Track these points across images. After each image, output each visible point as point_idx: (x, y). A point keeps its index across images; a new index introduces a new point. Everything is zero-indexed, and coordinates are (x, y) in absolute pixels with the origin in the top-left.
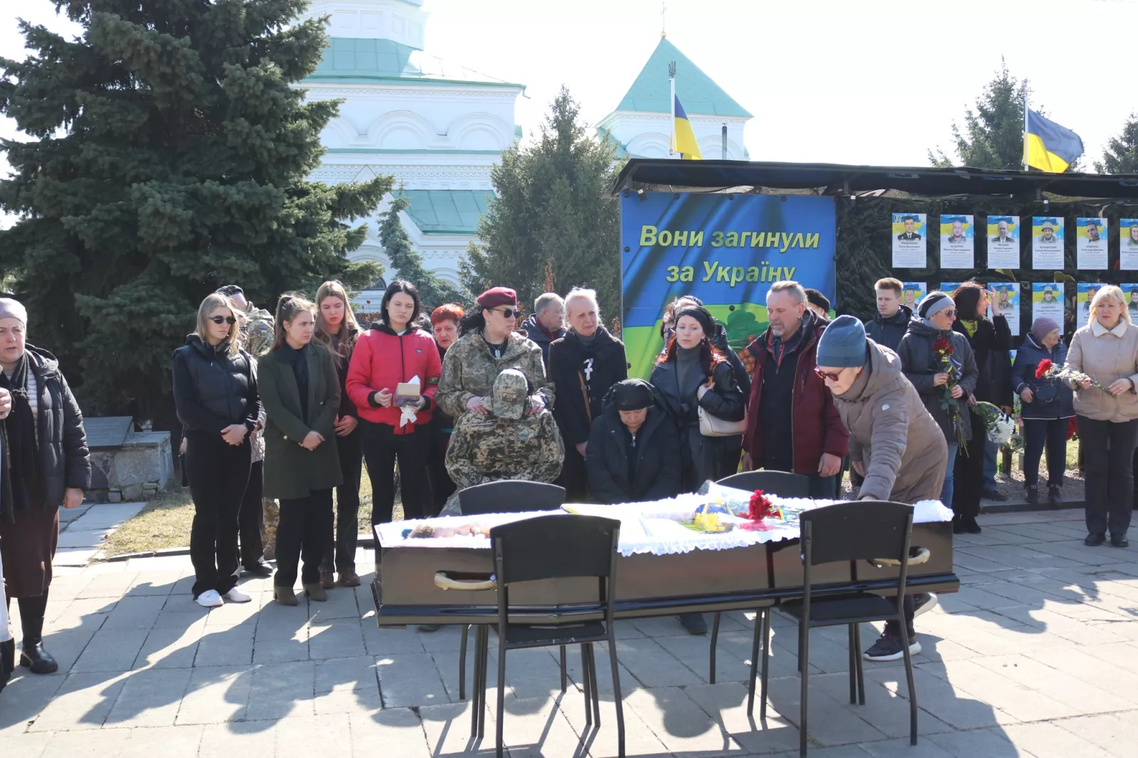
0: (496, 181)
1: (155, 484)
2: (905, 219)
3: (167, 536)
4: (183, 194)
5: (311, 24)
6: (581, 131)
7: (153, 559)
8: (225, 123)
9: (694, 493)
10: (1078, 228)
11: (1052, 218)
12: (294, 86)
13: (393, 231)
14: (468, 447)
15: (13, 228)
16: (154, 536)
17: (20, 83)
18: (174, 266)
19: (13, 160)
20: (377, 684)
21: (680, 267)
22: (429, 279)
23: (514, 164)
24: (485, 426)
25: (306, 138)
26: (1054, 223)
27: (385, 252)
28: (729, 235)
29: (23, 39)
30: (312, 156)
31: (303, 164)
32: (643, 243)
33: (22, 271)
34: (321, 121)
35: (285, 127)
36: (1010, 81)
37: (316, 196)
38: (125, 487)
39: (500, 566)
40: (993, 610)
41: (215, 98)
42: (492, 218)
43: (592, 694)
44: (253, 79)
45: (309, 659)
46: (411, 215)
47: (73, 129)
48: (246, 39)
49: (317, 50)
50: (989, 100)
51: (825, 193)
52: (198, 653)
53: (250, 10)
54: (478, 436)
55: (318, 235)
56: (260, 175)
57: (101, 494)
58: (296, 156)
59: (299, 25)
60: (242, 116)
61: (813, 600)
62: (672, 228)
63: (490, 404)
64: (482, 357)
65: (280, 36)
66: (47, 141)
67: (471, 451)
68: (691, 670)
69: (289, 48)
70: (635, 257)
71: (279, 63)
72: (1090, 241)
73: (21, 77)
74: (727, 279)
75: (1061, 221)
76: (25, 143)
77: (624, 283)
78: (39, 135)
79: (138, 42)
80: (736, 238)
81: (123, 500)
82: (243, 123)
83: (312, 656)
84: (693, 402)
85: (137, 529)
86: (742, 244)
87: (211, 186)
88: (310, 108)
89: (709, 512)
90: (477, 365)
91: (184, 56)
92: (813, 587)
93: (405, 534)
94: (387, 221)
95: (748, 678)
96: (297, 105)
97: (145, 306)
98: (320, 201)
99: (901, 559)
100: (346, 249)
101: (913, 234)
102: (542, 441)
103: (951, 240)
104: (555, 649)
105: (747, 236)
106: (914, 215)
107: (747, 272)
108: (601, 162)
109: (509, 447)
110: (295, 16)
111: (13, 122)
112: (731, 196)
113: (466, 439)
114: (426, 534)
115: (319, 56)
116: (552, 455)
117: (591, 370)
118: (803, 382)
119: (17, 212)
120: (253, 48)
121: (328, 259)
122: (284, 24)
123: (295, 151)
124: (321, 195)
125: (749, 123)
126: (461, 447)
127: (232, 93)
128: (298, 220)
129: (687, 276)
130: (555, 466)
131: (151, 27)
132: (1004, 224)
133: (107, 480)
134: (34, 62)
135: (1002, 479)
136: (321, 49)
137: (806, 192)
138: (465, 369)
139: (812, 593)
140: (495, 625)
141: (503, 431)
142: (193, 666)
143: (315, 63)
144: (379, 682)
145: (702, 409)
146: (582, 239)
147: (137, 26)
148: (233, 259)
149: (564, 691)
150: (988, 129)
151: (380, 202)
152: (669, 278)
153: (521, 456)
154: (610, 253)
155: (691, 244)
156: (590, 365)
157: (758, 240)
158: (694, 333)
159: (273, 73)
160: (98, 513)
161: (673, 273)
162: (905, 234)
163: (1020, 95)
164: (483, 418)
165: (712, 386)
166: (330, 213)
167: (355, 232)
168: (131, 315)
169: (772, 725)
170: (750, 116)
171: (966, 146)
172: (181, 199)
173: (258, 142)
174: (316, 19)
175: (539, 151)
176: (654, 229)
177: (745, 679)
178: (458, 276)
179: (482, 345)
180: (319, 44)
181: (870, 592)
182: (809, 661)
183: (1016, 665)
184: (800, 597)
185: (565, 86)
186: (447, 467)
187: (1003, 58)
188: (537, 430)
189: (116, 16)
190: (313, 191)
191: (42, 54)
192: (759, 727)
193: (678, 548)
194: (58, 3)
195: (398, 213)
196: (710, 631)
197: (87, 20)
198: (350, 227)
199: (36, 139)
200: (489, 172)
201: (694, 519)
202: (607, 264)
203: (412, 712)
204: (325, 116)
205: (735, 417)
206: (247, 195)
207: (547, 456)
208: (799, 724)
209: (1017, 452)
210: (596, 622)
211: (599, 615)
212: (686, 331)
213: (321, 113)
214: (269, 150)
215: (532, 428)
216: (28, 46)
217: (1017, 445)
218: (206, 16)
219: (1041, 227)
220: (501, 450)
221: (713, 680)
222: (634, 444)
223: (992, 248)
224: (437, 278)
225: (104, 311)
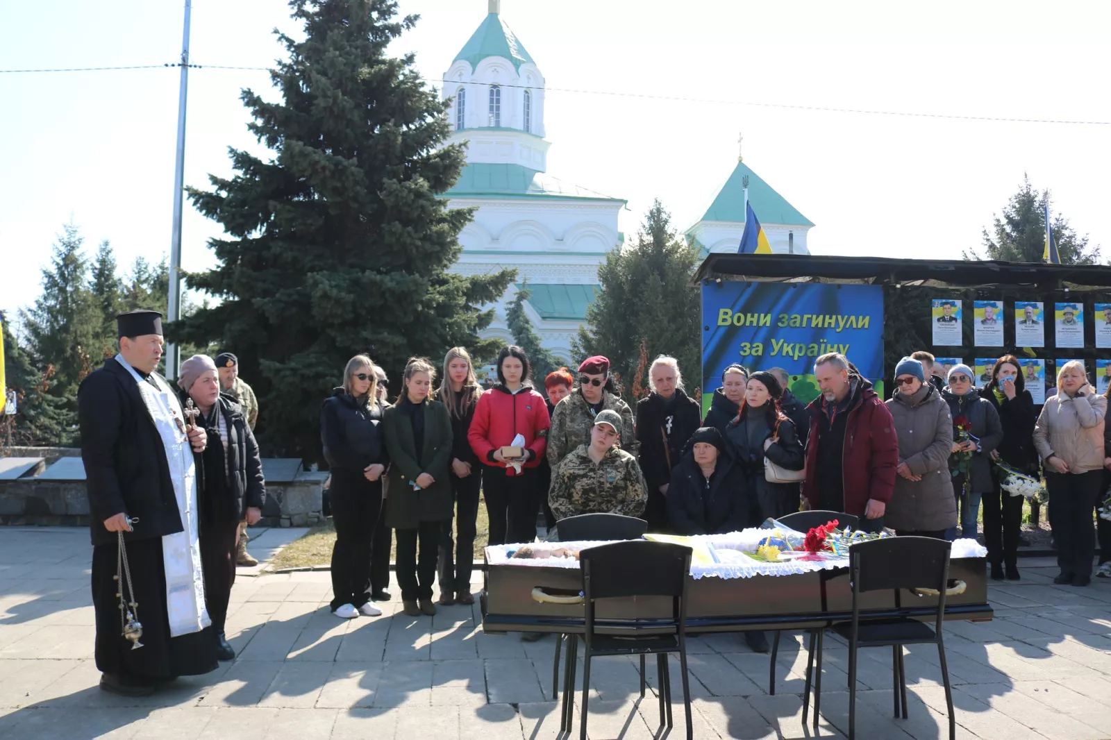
0: (601, 277)
1: (318, 514)
2: (943, 304)
3: (323, 555)
4: (347, 281)
5: (453, 148)
6: (671, 236)
7: (311, 572)
8: (383, 225)
9: (757, 528)
10: (1096, 313)
11: (1072, 304)
12: (438, 197)
13: (518, 317)
14: (566, 489)
15: (218, 308)
16: (313, 555)
17: (228, 196)
18: (339, 339)
19: (220, 254)
20: (484, 683)
21: (751, 343)
22: (546, 355)
23: (616, 264)
24: (579, 469)
25: (447, 238)
26: (1074, 308)
27: (511, 334)
28: (793, 317)
29: (231, 162)
30: (451, 253)
31: (443, 258)
32: (720, 323)
33: (222, 341)
34: (459, 225)
35: (430, 230)
36: (1032, 193)
37: (453, 285)
38: (294, 515)
39: (587, 583)
40: (1024, 640)
41: (375, 206)
42: (598, 306)
43: (665, 699)
44: (406, 191)
45: (430, 660)
46: (533, 303)
47: (266, 231)
48: (402, 160)
49: (457, 168)
50: (1014, 210)
51: (874, 283)
52: (340, 650)
53: (405, 137)
54: (573, 478)
55: (455, 316)
56: (409, 268)
57: (274, 519)
58: (438, 252)
59: (444, 149)
60: (397, 220)
61: (861, 623)
62: (745, 311)
63: (584, 451)
64: (582, 414)
65: (429, 158)
66: (245, 240)
67: (569, 490)
68: (753, 682)
69: (434, 167)
70: (714, 335)
71: (427, 178)
72: (1107, 323)
73: (229, 192)
74: (791, 354)
75: (1080, 306)
76: (229, 241)
77: (704, 358)
78: (239, 236)
79: (317, 162)
80: (799, 320)
81: (292, 525)
82: (397, 226)
83: (433, 657)
84: (760, 454)
85: (300, 548)
86: (804, 325)
87: (370, 275)
88: (451, 214)
89: (770, 545)
90: (579, 420)
91: (353, 174)
92: (862, 612)
93: (509, 555)
94: (513, 309)
95: (803, 691)
96: (440, 211)
97: (314, 370)
98: (457, 289)
99: (941, 589)
100: (477, 329)
101: (951, 317)
102: (629, 483)
103: (983, 322)
104: (635, 659)
105: (808, 318)
106: (951, 301)
107: (808, 348)
108: (687, 262)
109: (599, 487)
110: (440, 142)
111: (222, 226)
112: (795, 285)
113: (564, 481)
114: (526, 555)
115: (459, 173)
116: (637, 495)
117: (671, 425)
118: (852, 437)
119: (221, 295)
120: (407, 168)
121: (462, 335)
122: (431, 148)
123: (437, 248)
124: (458, 284)
125: (811, 230)
126: (560, 487)
127: (390, 202)
128: (438, 304)
129: (757, 351)
130: (640, 504)
131: (329, 151)
132: (1030, 309)
133: (279, 509)
134: (239, 180)
135: (1030, 528)
136: (460, 168)
137: (857, 281)
138: (568, 423)
139: (859, 617)
140: (582, 635)
141: (595, 474)
142: (335, 661)
143: (455, 178)
144: (486, 681)
145: (768, 460)
146: (671, 324)
147: (316, 150)
148: (386, 334)
149: (643, 695)
150: (1014, 234)
151: (506, 290)
152: (742, 353)
153: (610, 495)
154: (694, 336)
155: (761, 324)
156: (670, 421)
157: (817, 321)
158: (760, 394)
159: (422, 186)
160: (271, 534)
161: (745, 349)
162: (944, 317)
163: (1041, 206)
164: (578, 463)
165: (776, 440)
166: (465, 298)
167: (485, 315)
168: (303, 376)
169: (823, 733)
170: (813, 225)
171: (994, 249)
172: (345, 285)
173: (408, 241)
174: (457, 144)
175: (637, 253)
176: (730, 312)
177: (800, 692)
178: (569, 354)
179: (583, 404)
180: (459, 163)
181: (913, 618)
182: (857, 678)
183: (1047, 690)
184: (850, 620)
185: (658, 200)
186: (550, 505)
187: (1026, 175)
188: (623, 473)
189: (301, 143)
190: (451, 281)
191: (245, 173)
192: (812, 734)
193: (742, 573)
194: (259, 134)
195: (522, 302)
196: (771, 650)
197: (281, 147)
198: (481, 311)
199: (238, 239)
200: (596, 270)
201: (758, 551)
202: (691, 345)
203: (512, 708)
204: (462, 221)
205: (796, 467)
206: (398, 283)
207: (633, 496)
208: (847, 733)
209: (1044, 505)
210: (669, 636)
211: (672, 629)
212: (752, 392)
213: (459, 218)
214: (417, 247)
215: (619, 472)
216: (235, 167)
217: (1044, 499)
218: (371, 142)
219: (1063, 312)
220: (592, 490)
221: (772, 692)
222: (708, 487)
223: (1019, 329)
224: (553, 355)
225: (282, 374)
